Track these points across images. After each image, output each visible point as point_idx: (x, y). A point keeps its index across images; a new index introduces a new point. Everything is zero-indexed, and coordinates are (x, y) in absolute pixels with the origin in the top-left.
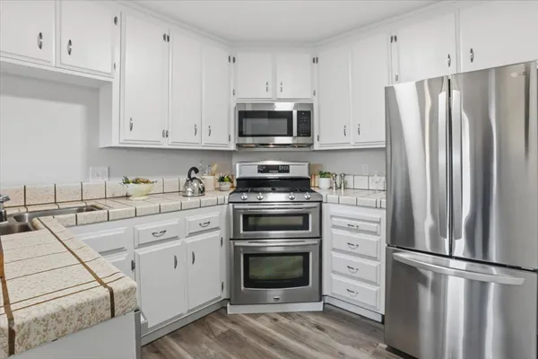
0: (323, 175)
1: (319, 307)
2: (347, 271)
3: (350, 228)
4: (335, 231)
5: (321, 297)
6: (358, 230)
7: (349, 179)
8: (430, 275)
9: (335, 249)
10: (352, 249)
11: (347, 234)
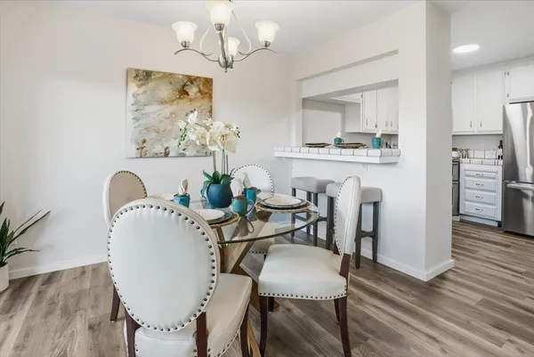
1: (457, 219)
2: (476, 199)
3: (478, 176)
4: (468, 178)
5: (459, 214)
6: (482, 177)
7: (471, 153)
8: (530, 193)
9: (466, 188)
10: (479, 187)
11: (476, 179)
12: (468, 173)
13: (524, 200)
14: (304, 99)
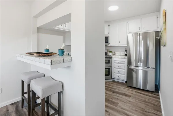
0: (110, 52)
1: (111, 80)
2: (118, 72)
3: (118, 63)
4: (115, 64)
5: (112, 78)
6: (120, 63)
7: (116, 53)
8: (135, 70)
9: (115, 68)
10: (119, 67)
11: (118, 64)
12: (115, 62)
13: (133, 72)
14: (38, 28)
